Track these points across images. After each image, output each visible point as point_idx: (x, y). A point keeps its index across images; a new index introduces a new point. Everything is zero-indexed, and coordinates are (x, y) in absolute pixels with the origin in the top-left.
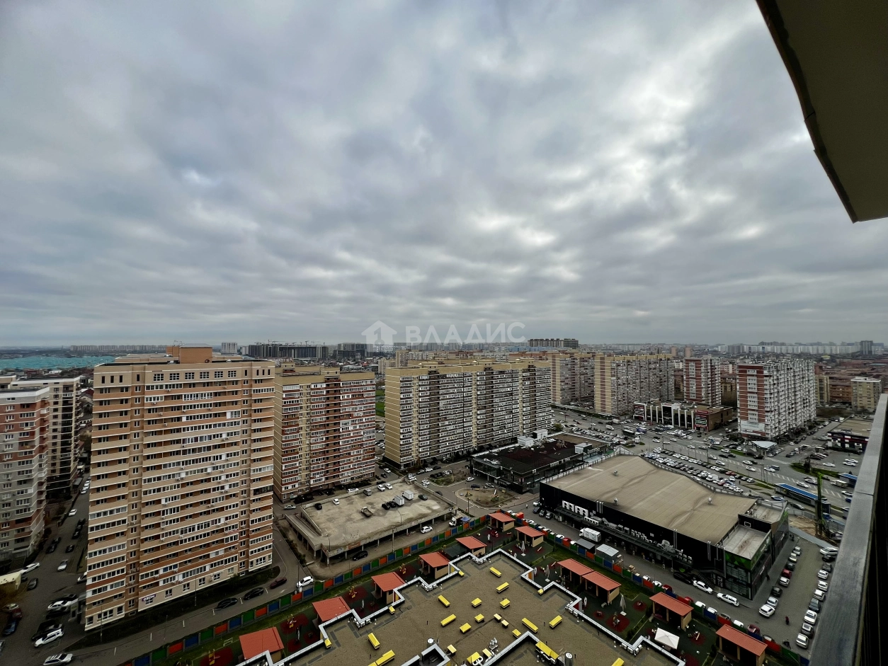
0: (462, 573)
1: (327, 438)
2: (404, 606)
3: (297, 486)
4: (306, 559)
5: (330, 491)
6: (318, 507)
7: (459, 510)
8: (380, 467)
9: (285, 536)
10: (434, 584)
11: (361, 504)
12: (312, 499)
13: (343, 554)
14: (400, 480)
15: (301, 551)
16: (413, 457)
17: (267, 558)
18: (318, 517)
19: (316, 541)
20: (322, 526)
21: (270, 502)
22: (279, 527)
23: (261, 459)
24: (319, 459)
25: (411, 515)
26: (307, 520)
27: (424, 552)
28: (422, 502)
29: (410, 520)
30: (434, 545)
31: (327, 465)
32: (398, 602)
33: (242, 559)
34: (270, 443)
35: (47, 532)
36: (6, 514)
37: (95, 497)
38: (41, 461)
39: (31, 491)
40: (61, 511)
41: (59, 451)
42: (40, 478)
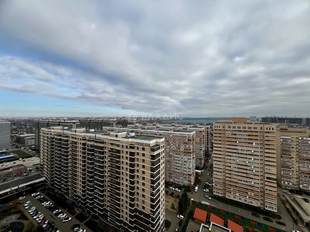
3: (291, 184)
6: (306, 200)
12: (301, 195)
15: (294, 216)
17: (274, 209)
18: (307, 206)
19: (305, 218)
21: (275, 185)
23: (270, 165)
24: (306, 176)
33: (261, 202)
34: (274, 160)
35: (205, 164)
36: (198, 156)
37: (214, 159)
38: (203, 146)
39: (202, 152)
40: (207, 159)
41: (206, 144)
42: (203, 150)
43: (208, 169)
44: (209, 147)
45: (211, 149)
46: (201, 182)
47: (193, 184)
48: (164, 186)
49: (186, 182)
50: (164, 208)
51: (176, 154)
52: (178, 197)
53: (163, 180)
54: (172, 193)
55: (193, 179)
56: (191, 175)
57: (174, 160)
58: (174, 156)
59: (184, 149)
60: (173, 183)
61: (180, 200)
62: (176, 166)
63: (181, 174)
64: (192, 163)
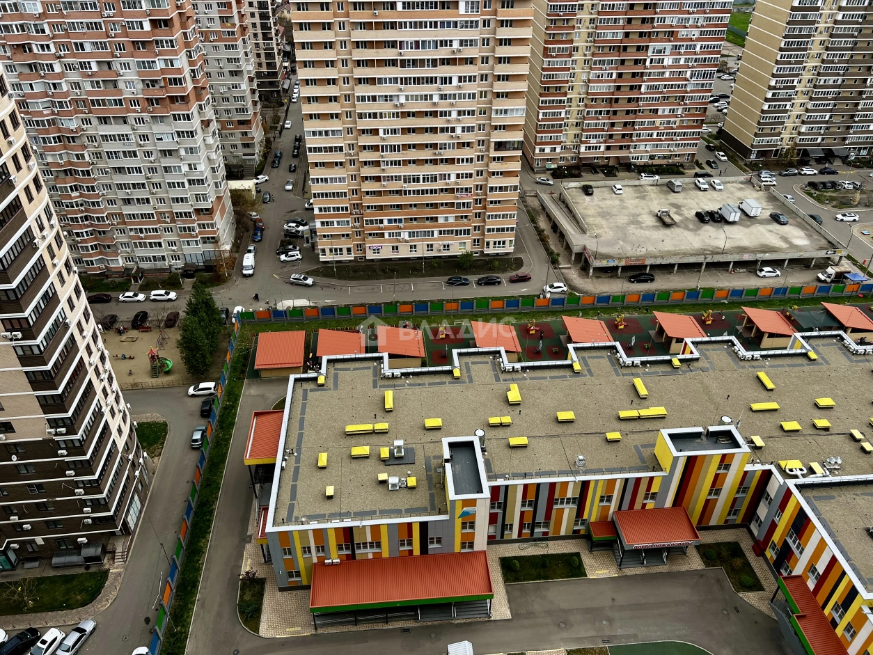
0: (812, 355)
1: (620, 75)
2: (695, 364)
3: (558, 150)
4: (560, 259)
5: (610, 170)
6: (587, 190)
7: (849, 257)
8: (708, 147)
9: (533, 220)
10: (757, 354)
11: (658, 202)
12: (579, 176)
13: (615, 268)
14: (742, 178)
15: (554, 245)
16: (785, 139)
17: (507, 244)
18: (586, 206)
19: (577, 241)
20: (590, 220)
21: (516, 166)
22: (526, 206)
23: (506, 95)
24: (601, 112)
25: (746, 242)
26: (567, 207)
27: (754, 304)
28: (775, 226)
29: (743, 250)
30: (776, 299)
31: (613, 125)
32: (688, 356)
33: (476, 235)
34: (523, 69)
35: (268, 143)
36: (228, 111)
37: (307, 109)
38: (245, 47)
39: (244, 87)
40: (276, 119)
41: (260, 36)
42: (249, 72)
43: (285, 163)
44: (276, 51)
45: (286, 64)
46: (262, 230)
47: (228, 247)
48: (82, 302)
49: (195, 251)
50: (115, 386)
51: (104, 121)
52: (171, 321)
53: (69, 273)
54: (137, 316)
55: (223, 226)
56: (209, 212)
57: (98, 155)
58: (92, 138)
59: (140, 86)
60: (128, 275)
61: (185, 331)
62: (120, 186)
63: (159, 222)
64: (202, 154)
